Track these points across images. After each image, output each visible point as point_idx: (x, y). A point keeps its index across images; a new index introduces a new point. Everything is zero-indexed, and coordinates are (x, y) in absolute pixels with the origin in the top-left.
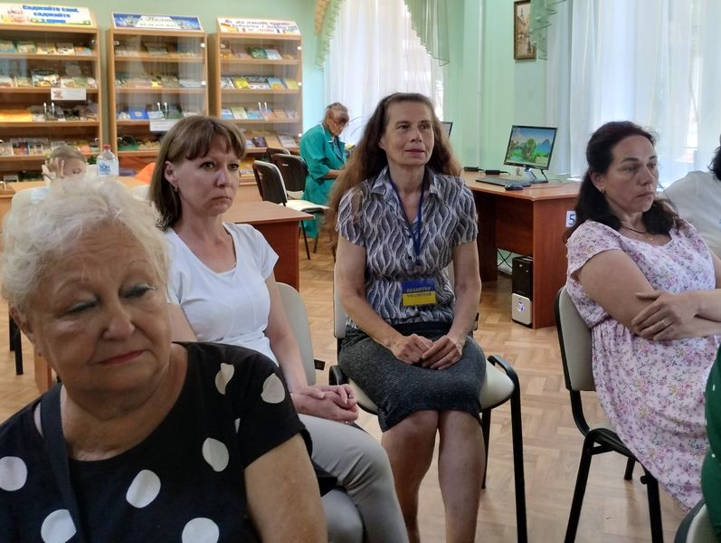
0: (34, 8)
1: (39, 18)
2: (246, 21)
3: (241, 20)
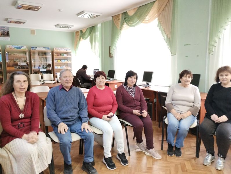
0: (14, 46)
1: (15, 48)
2: (60, 48)
3: (59, 48)
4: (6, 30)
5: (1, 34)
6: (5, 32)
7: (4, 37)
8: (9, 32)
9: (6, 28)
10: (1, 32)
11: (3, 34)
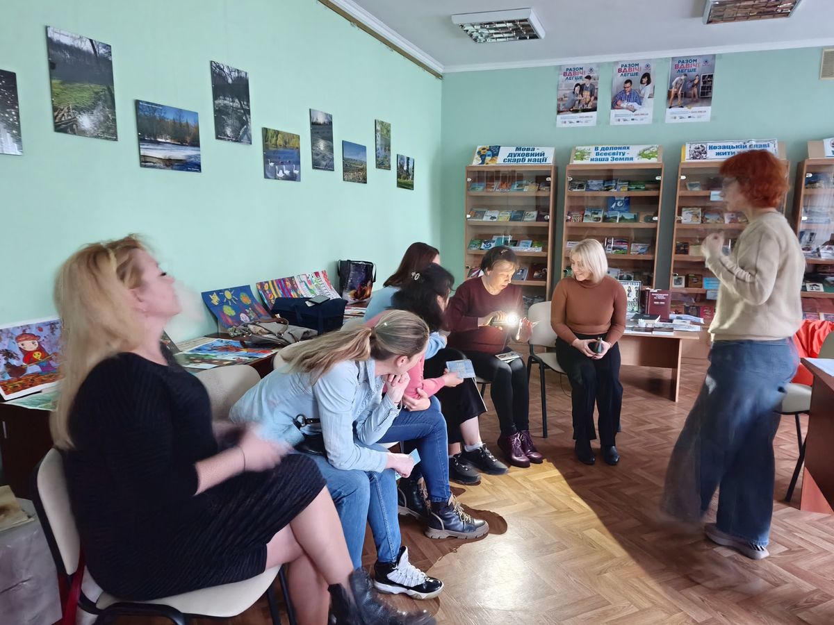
5: (676, 96)
6: (693, 81)
8: (711, 81)
9: (701, 65)
10: (676, 83)
11: (685, 93)
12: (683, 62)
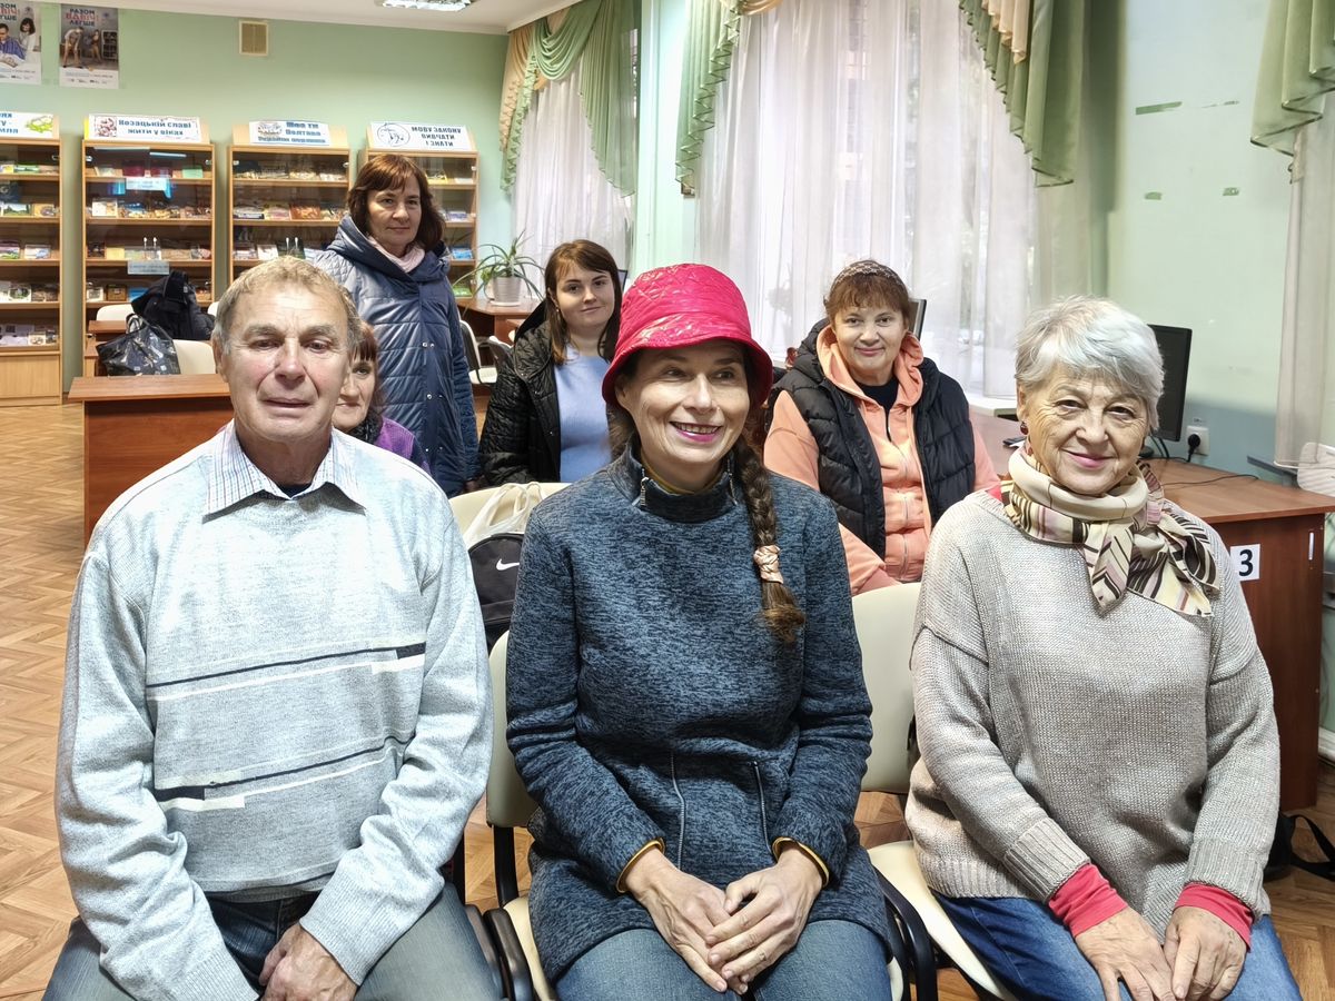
4: (98, 23)
5: (71, 53)
6: (92, 37)
7: (85, 70)
8: (116, 40)
9: (101, 17)
10: (70, 37)
11: (84, 51)
12: (76, 11)
